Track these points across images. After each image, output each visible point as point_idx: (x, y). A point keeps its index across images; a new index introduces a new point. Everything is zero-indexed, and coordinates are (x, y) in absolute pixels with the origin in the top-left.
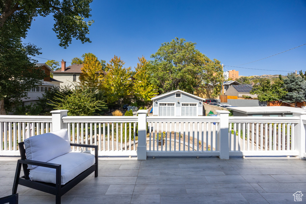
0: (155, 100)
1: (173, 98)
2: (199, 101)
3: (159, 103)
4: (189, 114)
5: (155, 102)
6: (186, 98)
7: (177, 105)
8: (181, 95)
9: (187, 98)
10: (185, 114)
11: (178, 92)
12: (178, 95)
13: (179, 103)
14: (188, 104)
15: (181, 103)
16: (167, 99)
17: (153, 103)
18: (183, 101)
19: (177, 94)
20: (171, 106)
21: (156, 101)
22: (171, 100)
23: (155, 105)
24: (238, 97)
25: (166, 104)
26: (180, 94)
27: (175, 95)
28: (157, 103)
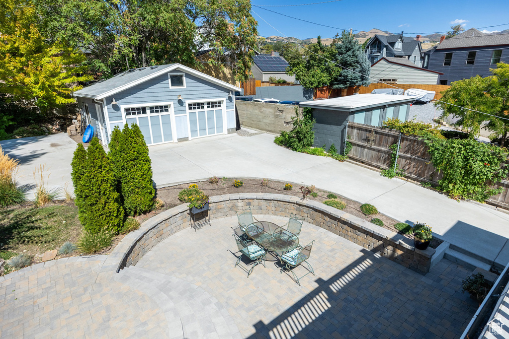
0: (109, 99)
1: (163, 90)
2: (227, 94)
3: (123, 108)
4: (207, 130)
5: (110, 106)
6: (197, 88)
7: (177, 109)
8: (184, 79)
9: (200, 88)
10: (198, 131)
11: (175, 71)
12: (177, 80)
13: (180, 102)
14: (202, 104)
15: (187, 102)
16: (146, 95)
17: (105, 109)
18: (191, 96)
19: (172, 77)
20: (160, 114)
21: (114, 102)
22: (160, 94)
23: (112, 115)
24: (263, 82)
25: (144, 110)
26: (182, 76)
27: (170, 80)
28: (116, 108)
